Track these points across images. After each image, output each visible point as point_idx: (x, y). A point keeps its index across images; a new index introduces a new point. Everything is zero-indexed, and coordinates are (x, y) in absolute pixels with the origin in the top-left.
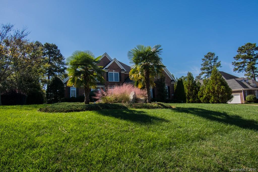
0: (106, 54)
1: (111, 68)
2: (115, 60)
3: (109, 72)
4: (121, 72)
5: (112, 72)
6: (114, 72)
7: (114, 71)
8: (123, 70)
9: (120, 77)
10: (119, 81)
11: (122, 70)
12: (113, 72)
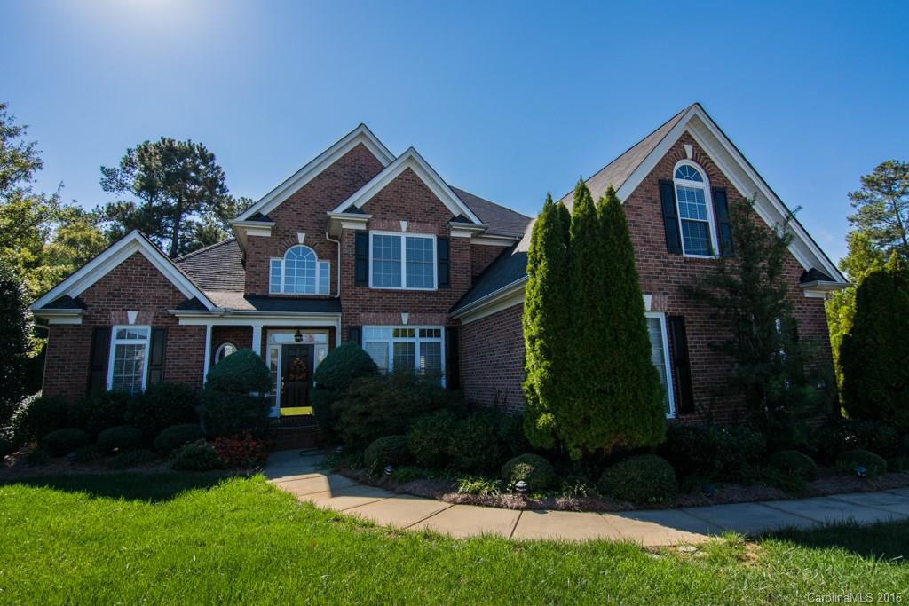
0: (362, 130)
1: (383, 208)
2: (410, 158)
3: (372, 233)
4: (449, 231)
5: (389, 229)
6: (404, 232)
7: (404, 224)
8: (462, 219)
9: (444, 262)
10: (435, 288)
11: (454, 219)
12: (399, 230)
